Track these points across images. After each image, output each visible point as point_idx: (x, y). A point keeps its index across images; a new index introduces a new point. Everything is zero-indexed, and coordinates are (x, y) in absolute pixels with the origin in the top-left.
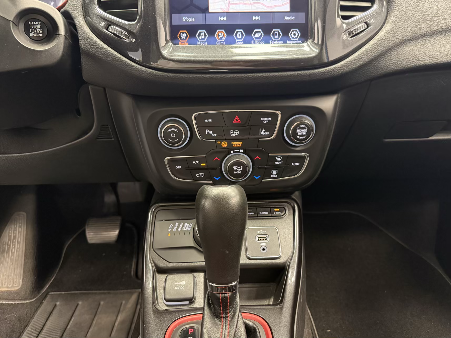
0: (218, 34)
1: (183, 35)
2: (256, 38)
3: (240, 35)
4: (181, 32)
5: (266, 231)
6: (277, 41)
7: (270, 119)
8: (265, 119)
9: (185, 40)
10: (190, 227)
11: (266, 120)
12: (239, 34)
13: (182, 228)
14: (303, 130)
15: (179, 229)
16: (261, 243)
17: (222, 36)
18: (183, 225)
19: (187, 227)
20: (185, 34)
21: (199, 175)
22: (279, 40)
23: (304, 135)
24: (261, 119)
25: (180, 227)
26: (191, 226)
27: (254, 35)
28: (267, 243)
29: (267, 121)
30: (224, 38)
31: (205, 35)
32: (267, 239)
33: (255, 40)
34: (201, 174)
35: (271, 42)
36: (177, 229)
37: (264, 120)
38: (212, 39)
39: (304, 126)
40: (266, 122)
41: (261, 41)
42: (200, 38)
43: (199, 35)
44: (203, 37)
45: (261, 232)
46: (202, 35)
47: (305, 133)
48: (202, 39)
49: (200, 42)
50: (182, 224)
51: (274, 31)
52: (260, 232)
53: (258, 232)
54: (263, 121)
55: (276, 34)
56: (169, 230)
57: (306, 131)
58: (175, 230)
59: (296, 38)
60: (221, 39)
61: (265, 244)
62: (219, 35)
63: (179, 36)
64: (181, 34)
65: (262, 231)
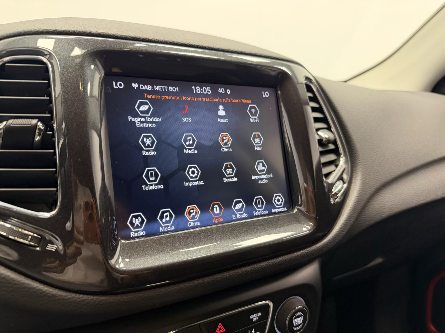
0: (188, 211)
1: (137, 220)
2: (238, 210)
3: (218, 208)
4: (133, 216)
6: (261, 211)
7: (260, 314)
8: (255, 315)
9: (141, 227)
11: (255, 317)
12: (216, 208)
14: (299, 319)
17: (194, 214)
20: (139, 218)
22: (263, 209)
23: (301, 324)
24: (250, 317)
27: (235, 207)
29: (257, 318)
30: (198, 216)
31: (171, 216)
33: (237, 213)
35: (255, 213)
37: (254, 318)
38: (180, 219)
39: (299, 314)
40: (256, 320)
41: (243, 214)
42: (164, 220)
43: (162, 218)
44: (168, 219)
46: (167, 216)
47: (302, 321)
48: (167, 222)
49: (164, 227)
51: (257, 199)
54: (252, 319)
55: (259, 201)
57: (302, 318)
59: (281, 204)
60: (193, 217)
62: (190, 213)
63: (130, 223)
64: (134, 219)
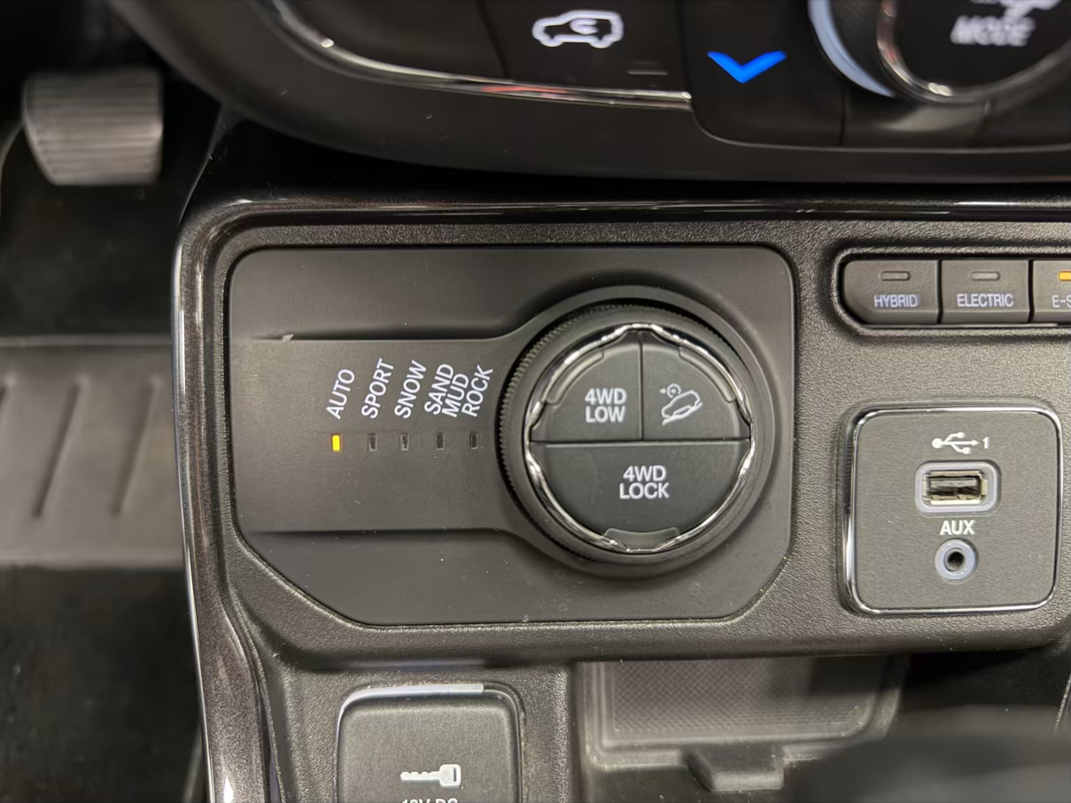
5: (986, 440)
10: (477, 391)
13: (422, 397)
15: (403, 408)
16: (946, 523)
18: (429, 379)
19: (458, 394)
21: (566, 29)
25: (410, 395)
26: (480, 384)
28: (978, 517)
32: (985, 490)
34: (582, 22)
36: (388, 401)
45: (953, 444)
50: (417, 371)
52: (946, 442)
53: (937, 443)
56: (335, 411)
58: (371, 409)
61: (969, 525)
65: (960, 435)
